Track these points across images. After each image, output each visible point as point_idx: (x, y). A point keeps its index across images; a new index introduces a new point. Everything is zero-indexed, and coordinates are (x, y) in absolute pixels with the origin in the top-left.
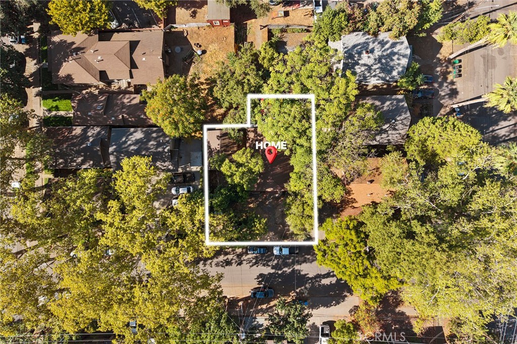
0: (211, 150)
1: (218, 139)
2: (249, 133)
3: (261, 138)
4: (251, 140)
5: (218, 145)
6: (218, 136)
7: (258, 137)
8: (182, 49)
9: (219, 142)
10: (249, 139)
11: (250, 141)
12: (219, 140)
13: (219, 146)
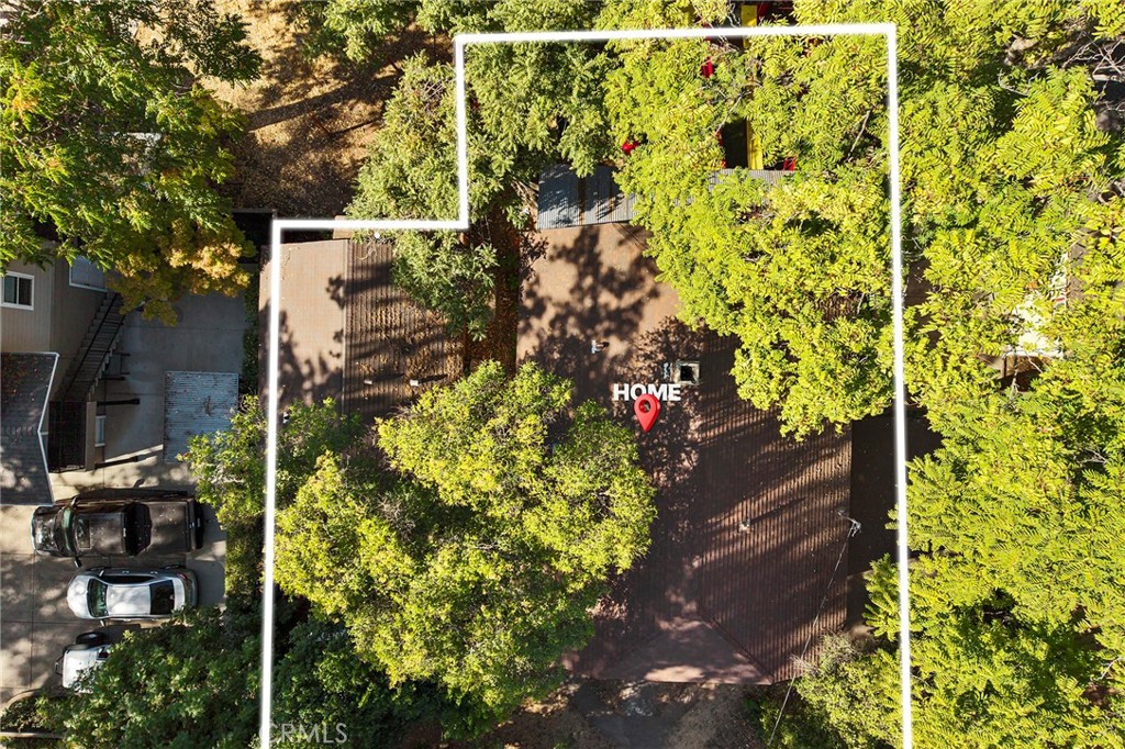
0: (296, 367)
1: (335, 297)
2: (537, 265)
3: (629, 299)
4: (551, 312)
5: (338, 336)
6: (336, 282)
7: (606, 297)
9: (338, 318)
10: (539, 309)
11: (542, 324)
12: (342, 303)
13: (341, 348)
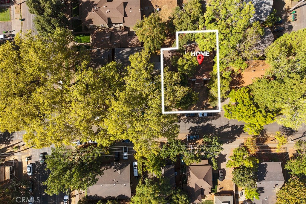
3: (194, 48)
7: (192, 49)
8: (149, 8)
